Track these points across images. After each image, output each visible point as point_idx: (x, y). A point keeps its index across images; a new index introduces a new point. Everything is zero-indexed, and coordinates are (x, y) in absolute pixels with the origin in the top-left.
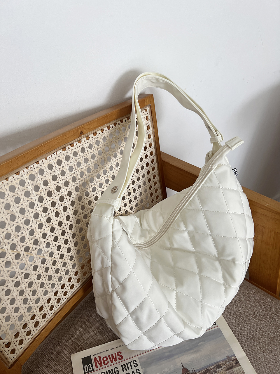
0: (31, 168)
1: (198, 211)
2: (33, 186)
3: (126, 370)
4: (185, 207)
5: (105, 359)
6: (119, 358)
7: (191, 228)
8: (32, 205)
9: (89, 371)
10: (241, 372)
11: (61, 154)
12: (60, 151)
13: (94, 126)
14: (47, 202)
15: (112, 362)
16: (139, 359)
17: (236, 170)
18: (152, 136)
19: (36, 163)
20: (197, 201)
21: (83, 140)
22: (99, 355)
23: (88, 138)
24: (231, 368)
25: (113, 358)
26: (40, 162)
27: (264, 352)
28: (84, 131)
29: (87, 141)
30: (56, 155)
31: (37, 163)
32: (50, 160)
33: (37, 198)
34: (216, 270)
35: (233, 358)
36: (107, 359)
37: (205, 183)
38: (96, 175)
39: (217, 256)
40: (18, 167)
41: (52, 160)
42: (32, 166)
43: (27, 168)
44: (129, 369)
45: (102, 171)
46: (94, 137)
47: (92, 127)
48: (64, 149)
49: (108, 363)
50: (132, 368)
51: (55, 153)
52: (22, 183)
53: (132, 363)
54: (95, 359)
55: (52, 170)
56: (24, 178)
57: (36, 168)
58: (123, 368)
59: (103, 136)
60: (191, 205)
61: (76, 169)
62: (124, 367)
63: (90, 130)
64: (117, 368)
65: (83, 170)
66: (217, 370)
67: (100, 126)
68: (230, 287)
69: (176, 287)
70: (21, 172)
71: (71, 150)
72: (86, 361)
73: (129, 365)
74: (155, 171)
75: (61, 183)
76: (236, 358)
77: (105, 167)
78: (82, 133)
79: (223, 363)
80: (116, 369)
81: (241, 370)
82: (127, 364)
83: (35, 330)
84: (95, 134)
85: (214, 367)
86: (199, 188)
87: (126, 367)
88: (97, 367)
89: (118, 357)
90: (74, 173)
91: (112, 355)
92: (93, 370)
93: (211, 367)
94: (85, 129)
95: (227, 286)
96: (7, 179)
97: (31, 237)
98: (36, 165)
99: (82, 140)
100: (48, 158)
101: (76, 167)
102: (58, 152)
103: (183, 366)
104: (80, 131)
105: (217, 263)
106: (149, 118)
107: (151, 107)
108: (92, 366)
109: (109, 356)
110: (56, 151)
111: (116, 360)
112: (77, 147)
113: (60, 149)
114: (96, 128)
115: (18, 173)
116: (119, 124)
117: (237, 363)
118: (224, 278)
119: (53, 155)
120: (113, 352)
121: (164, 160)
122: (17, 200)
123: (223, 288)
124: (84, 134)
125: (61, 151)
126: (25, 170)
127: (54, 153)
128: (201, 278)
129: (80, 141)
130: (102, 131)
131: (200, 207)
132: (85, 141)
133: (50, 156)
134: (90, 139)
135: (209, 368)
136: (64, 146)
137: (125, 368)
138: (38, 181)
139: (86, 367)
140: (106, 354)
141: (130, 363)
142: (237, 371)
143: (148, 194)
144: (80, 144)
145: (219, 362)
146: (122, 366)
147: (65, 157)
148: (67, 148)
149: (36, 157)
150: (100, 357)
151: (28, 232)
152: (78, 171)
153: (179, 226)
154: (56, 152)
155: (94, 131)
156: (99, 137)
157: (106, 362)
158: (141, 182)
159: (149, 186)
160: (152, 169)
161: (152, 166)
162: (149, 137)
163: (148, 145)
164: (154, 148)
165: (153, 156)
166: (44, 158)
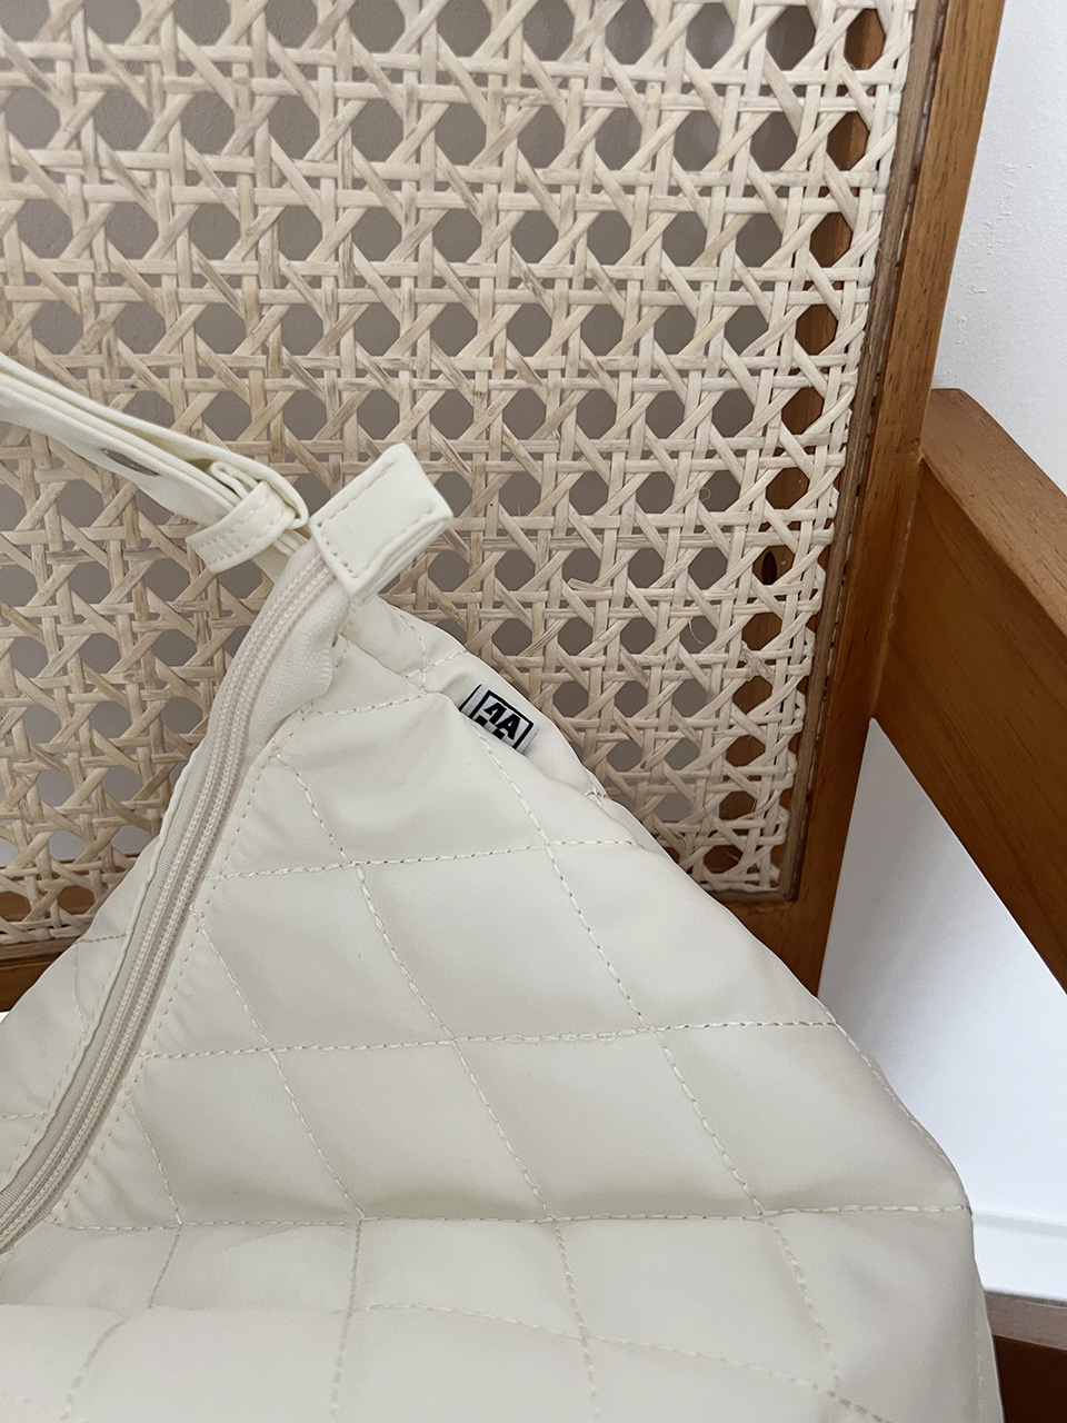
18: (881, 143)
74: (799, 510)
143: (656, 673)
158: (610, 536)
159: (694, 611)
160: (767, 477)
161: (779, 451)
162: (846, 141)
163: (800, 216)
164: (864, 293)
165: (824, 358)
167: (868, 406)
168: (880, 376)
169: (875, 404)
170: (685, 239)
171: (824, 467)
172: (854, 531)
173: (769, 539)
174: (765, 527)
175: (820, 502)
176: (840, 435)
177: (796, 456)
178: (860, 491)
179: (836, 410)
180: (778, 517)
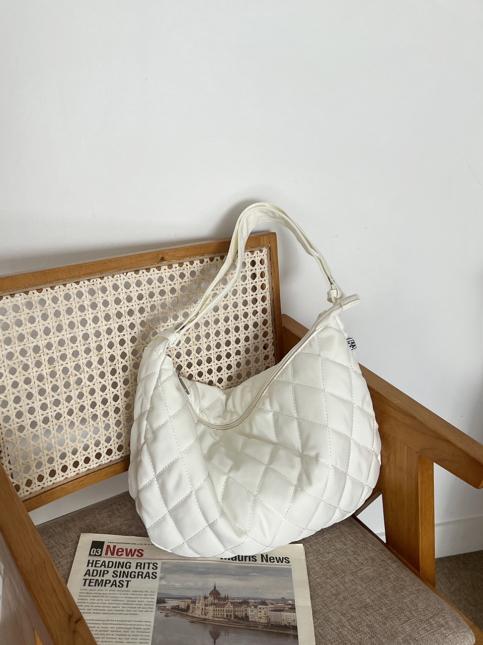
0: (93, 281)
1: (287, 383)
2: (91, 303)
3: (141, 568)
4: (275, 378)
5: (120, 550)
6: (137, 555)
7: (276, 407)
8: (84, 322)
9: (95, 555)
10: (293, 620)
11: (131, 277)
12: (131, 273)
13: (181, 255)
14: (103, 326)
15: (127, 555)
16: (162, 563)
17: (353, 341)
18: (267, 286)
19: (100, 278)
20: (290, 370)
21: (163, 268)
22: (115, 544)
23: (170, 267)
24: (281, 611)
25: (130, 553)
26: (106, 278)
27: (344, 615)
28: (166, 257)
29: (168, 270)
30: (126, 276)
31: (102, 278)
32: (117, 280)
33: (92, 317)
34: (292, 466)
35: (290, 602)
36: (123, 551)
37: (304, 348)
38: (172, 314)
39: (301, 452)
40: (79, 277)
41: (119, 280)
42: (95, 280)
43: (89, 280)
44: (144, 569)
45: (182, 312)
46: (178, 268)
47: (178, 255)
48: (137, 272)
49: (122, 555)
50: (148, 569)
51: (125, 274)
52: (80, 295)
53: (151, 565)
54: (108, 547)
55: (116, 291)
56: (83, 290)
57: (98, 283)
58: (137, 566)
59: (192, 270)
60: (282, 376)
61: (146, 299)
62: (139, 564)
63: (175, 258)
64: (130, 563)
65: (155, 304)
66: (259, 606)
67: (190, 256)
68: (302, 490)
69: (230, 471)
70: (82, 283)
71: (145, 276)
72: (97, 545)
73: (147, 565)
74: (267, 337)
75: (124, 310)
76: (293, 603)
77: (187, 308)
78: (163, 259)
79: (273, 602)
80: (128, 564)
81: (293, 617)
82: (145, 563)
83: (49, 480)
84: (181, 265)
85: (256, 601)
86: (296, 354)
87: (142, 566)
88: (106, 554)
89: (136, 553)
90: (143, 303)
91: (131, 550)
92: (100, 555)
93: (253, 601)
94: (168, 256)
95: (299, 489)
96: (65, 285)
97: (74, 359)
98: (99, 280)
99: (161, 267)
100: (115, 276)
101: (148, 297)
102: (129, 274)
103: (215, 587)
104: (160, 256)
105: (297, 460)
106: (266, 261)
107: (270, 248)
108: (101, 552)
109: (127, 550)
110: (127, 271)
111: (132, 556)
112: (154, 274)
113: (131, 270)
114: (183, 257)
115: (78, 283)
116: (217, 260)
117: (293, 608)
118: (300, 479)
119: (121, 275)
120: (133, 548)
121: (285, 326)
122: (69, 311)
123: (292, 489)
124: (165, 261)
125: (133, 273)
126: (86, 282)
127: (123, 273)
128: (266, 470)
129: (159, 268)
130: (192, 263)
131: (290, 379)
132: (165, 269)
133: (118, 276)
134: (173, 269)
135: (249, 601)
136: (138, 269)
137: (140, 566)
138: (98, 298)
139: (94, 550)
140: (124, 547)
141: (149, 564)
142: (286, 616)
143: (252, 369)
144: (158, 272)
145: (267, 599)
146: (137, 563)
147: (136, 281)
148: (141, 272)
149: (101, 272)
150: (114, 547)
151: (71, 351)
152: (148, 302)
153: (264, 404)
154: (127, 273)
155: (181, 261)
156: (186, 269)
157: (119, 554)
158: (241, 347)
159: (255, 357)
160: (262, 333)
161: (263, 329)
162: (263, 287)
163: (259, 297)
164: (270, 305)
165: (266, 315)
166: (110, 275)
167: (274, 320)
168: (274, 315)
169: (275, 319)
170: (245, 303)
171: (270, 330)
172: (276, 339)
173: (264, 343)
174: (263, 341)
175: (270, 335)
176: (271, 325)
177: (266, 329)
178: (275, 333)
179: (270, 322)
180: (264, 339)
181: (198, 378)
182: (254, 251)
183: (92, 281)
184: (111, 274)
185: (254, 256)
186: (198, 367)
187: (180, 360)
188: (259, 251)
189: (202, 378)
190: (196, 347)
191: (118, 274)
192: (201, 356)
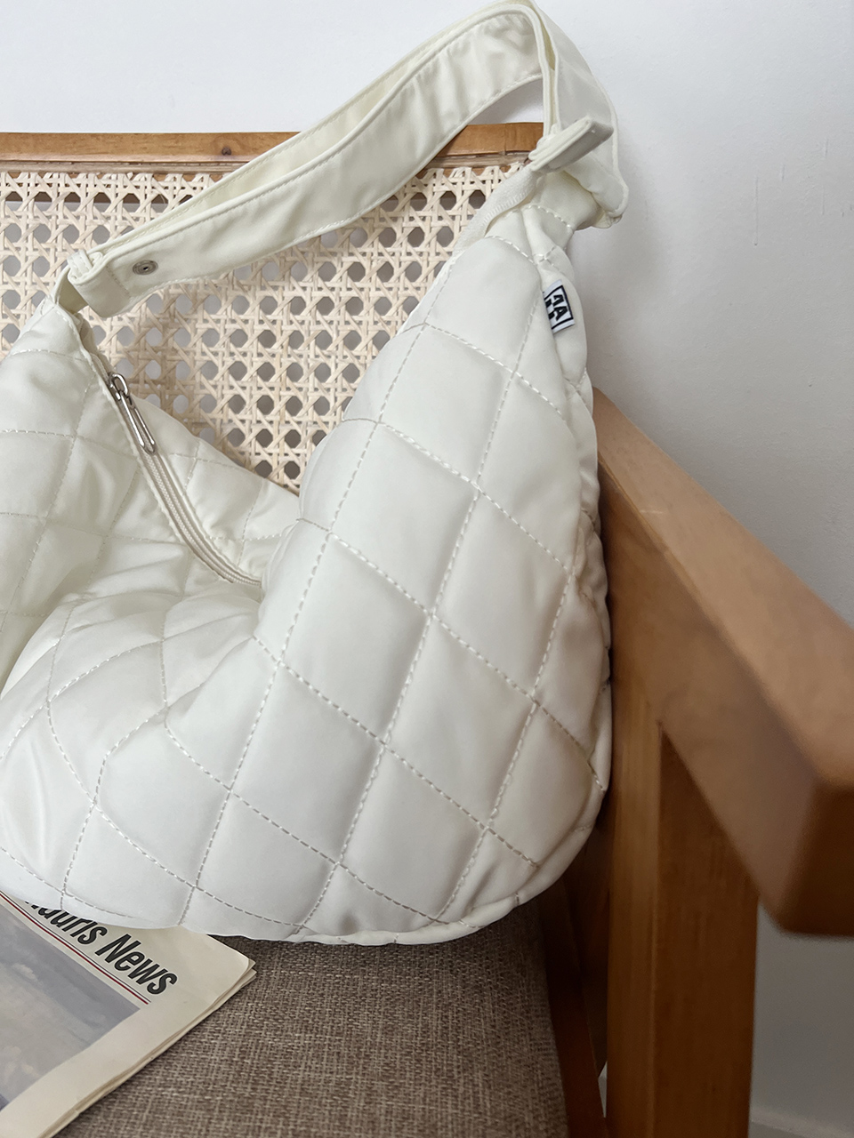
0: (51, 177)
2: (36, 224)
11: (144, 185)
12: (147, 175)
19: (69, 174)
26: (81, 176)
28: (235, 149)
30: (131, 179)
31: (73, 175)
32: (108, 186)
33: (32, 256)
38: (232, 294)
41: (113, 186)
42: (55, 176)
43: (41, 174)
45: (261, 294)
48: (160, 176)
51: (130, 175)
55: (102, 210)
71: (178, 187)
77: (275, 288)
78: (225, 153)
94: (243, 147)
98: (65, 178)
99: (222, 174)
100: (105, 176)
102: (140, 177)
104: (221, 145)
110: (135, 169)
112: (202, 187)
113: (148, 170)
115: (13, 174)
119: (121, 176)
125: (150, 176)
126: (35, 176)
127: (126, 174)
129: (216, 177)
133: (114, 176)
136: (164, 169)
138: (54, 218)
147: (154, 195)
148: (169, 178)
154: (135, 174)
166: (95, 172)
181: (286, 480)
182: (483, 167)
183: (47, 175)
184: (95, 168)
185: (481, 178)
186: (286, 448)
187: (242, 415)
188: (497, 168)
189: (296, 481)
190: (287, 395)
191: (114, 173)
192: (299, 423)
